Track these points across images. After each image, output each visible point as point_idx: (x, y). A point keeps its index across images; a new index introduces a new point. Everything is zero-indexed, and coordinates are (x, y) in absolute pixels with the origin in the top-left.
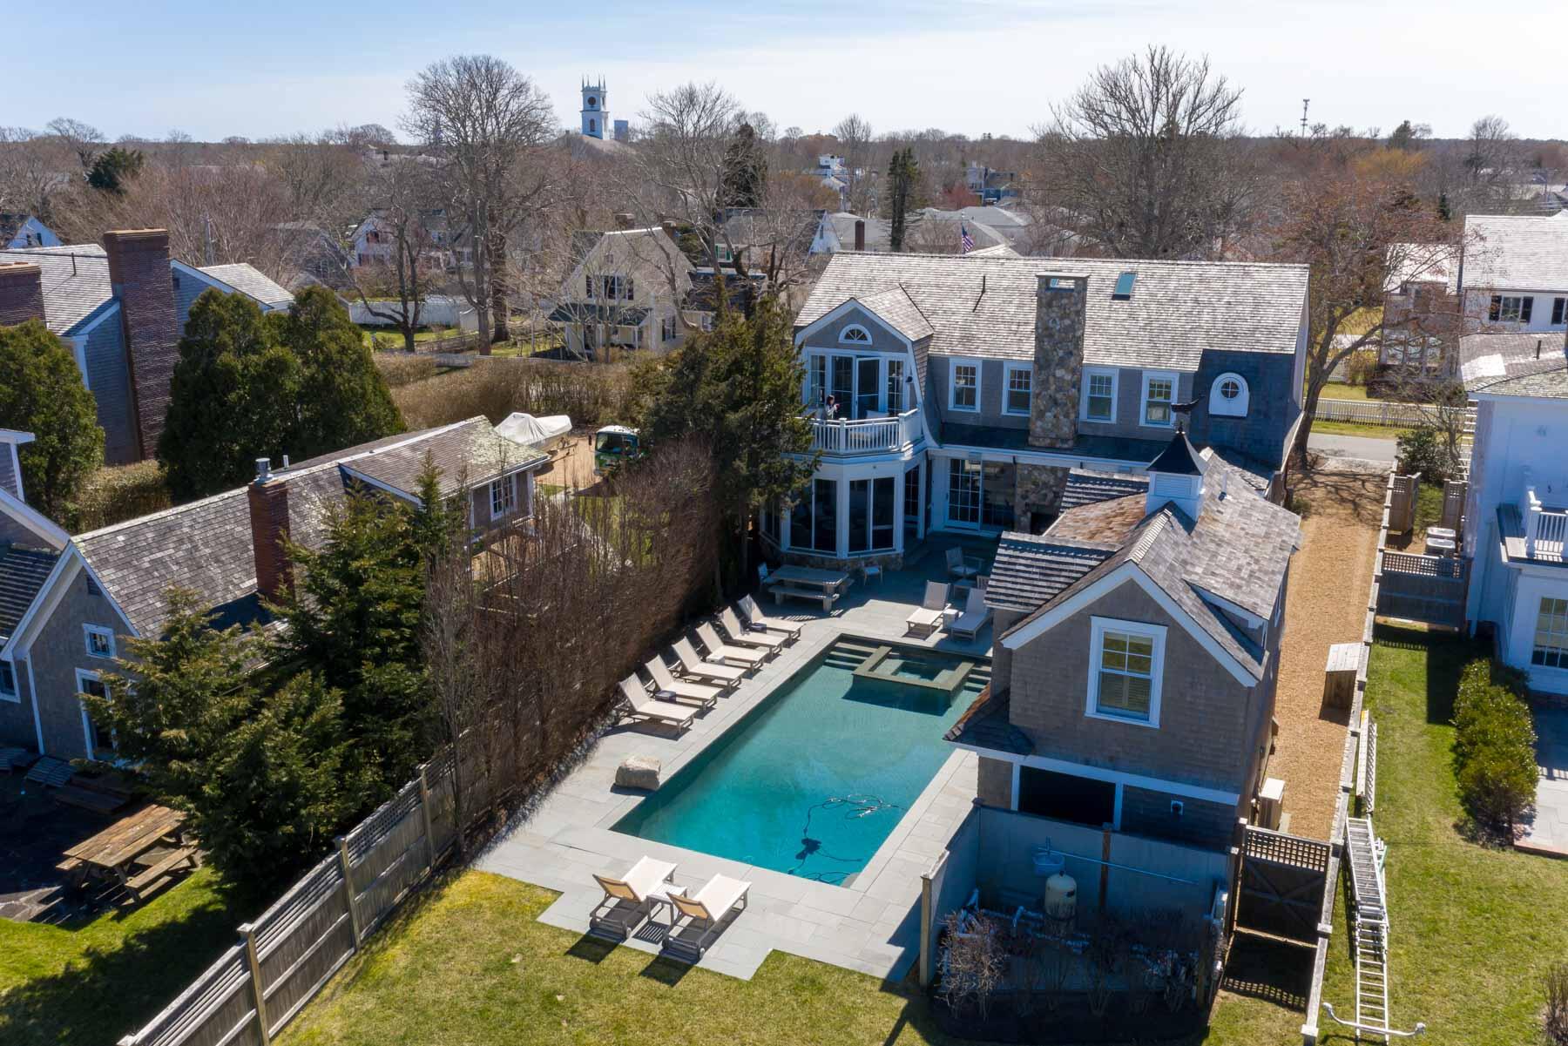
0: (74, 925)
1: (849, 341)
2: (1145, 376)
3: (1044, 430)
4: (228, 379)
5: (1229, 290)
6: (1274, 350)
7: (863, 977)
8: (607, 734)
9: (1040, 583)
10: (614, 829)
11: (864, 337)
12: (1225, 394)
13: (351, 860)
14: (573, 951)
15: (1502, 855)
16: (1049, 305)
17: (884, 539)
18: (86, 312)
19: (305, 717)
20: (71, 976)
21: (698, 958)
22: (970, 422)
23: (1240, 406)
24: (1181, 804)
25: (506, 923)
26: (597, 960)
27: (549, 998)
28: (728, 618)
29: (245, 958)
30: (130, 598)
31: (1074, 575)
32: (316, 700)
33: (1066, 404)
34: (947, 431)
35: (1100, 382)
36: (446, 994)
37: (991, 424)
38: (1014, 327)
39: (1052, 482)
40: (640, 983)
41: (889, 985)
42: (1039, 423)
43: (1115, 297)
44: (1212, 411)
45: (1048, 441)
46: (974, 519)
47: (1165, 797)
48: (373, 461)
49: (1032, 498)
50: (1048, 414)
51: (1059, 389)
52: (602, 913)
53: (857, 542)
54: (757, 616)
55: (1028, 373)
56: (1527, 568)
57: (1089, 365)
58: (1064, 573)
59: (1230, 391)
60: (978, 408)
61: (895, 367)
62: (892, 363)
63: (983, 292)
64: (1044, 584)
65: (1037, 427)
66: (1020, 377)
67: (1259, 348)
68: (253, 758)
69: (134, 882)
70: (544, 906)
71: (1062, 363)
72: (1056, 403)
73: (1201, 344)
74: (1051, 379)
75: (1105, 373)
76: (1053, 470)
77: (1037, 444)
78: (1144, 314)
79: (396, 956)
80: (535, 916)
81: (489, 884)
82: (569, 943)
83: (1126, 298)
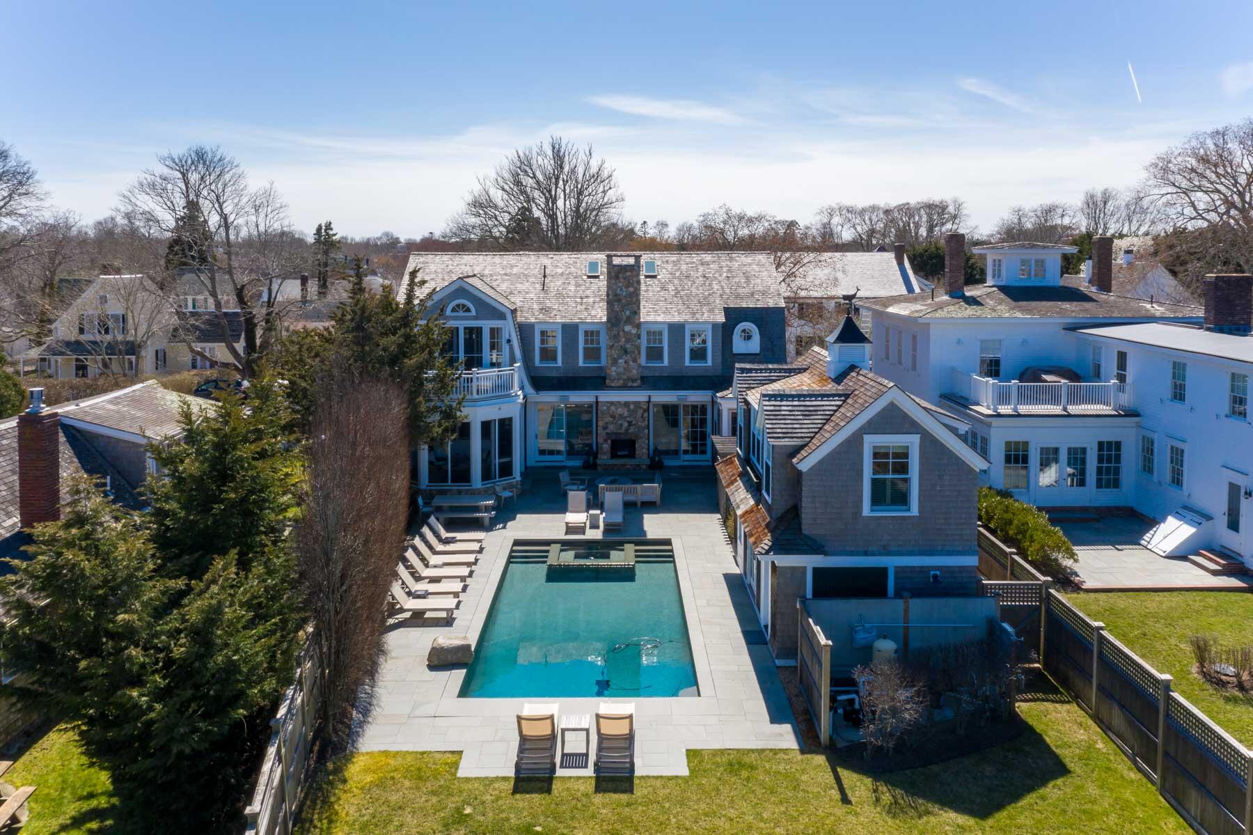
1: (455, 314)
2: (687, 327)
3: (618, 373)
5: (725, 269)
6: (771, 305)
7: (776, 751)
9: (805, 422)
10: (461, 696)
11: (468, 310)
12: (743, 337)
14: (516, 791)
15: (1079, 596)
16: (617, 277)
17: (506, 470)
21: (632, 770)
22: (554, 374)
23: (754, 346)
24: (938, 573)
25: (431, 786)
26: (545, 792)
28: (430, 535)
31: (828, 413)
33: (634, 352)
34: (539, 382)
35: (655, 335)
37: (571, 375)
38: (579, 300)
39: (626, 414)
40: (602, 799)
42: (614, 369)
43: (648, 276)
44: (735, 351)
45: (621, 382)
47: (923, 570)
49: (612, 428)
50: (620, 361)
51: (628, 341)
53: (487, 475)
54: (445, 532)
55: (598, 333)
56: (995, 422)
57: (647, 323)
58: (819, 413)
59: (746, 335)
60: (560, 362)
61: (495, 332)
62: (492, 330)
63: (545, 277)
64: (808, 422)
65: (613, 371)
66: (591, 335)
67: (759, 305)
70: (456, 765)
71: (629, 320)
72: (626, 352)
73: (721, 304)
74: (621, 333)
75: (657, 328)
76: (627, 404)
77: (613, 385)
78: (672, 287)
80: (454, 775)
82: (506, 786)
83: (655, 277)
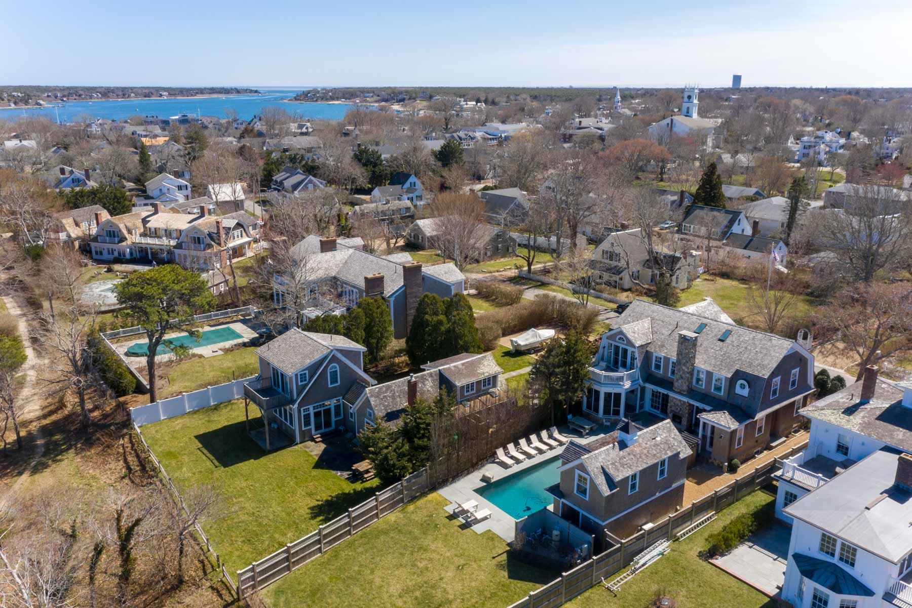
0: (353, 482)
1: (619, 340)
2: (714, 375)
3: (678, 386)
4: (427, 324)
5: (760, 346)
6: (760, 375)
7: (504, 541)
8: (490, 463)
10: (474, 491)
11: (623, 341)
12: (741, 387)
13: (405, 484)
14: (447, 517)
15: (702, 562)
16: (682, 344)
17: (617, 413)
18: (396, 289)
19: (399, 449)
20: (349, 494)
21: (471, 526)
23: (745, 392)
25: (436, 507)
26: (450, 520)
27: (436, 526)
28: (544, 434)
29: (376, 500)
30: (376, 406)
32: (403, 445)
33: (685, 379)
34: (647, 378)
35: (700, 373)
36: (417, 518)
37: (664, 380)
39: (679, 405)
40: (456, 528)
41: (509, 545)
42: (677, 383)
43: (720, 340)
45: (679, 390)
46: (658, 410)
48: (449, 369)
49: (673, 408)
50: (680, 380)
51: (683, 373)
52: (456, 511)
53: (606, 412)
54: (556, 434)
57: (697, 367)
59: (742, 386)
60: (661, 372)
61: (633, 354)
62: (631, 351)
63: (676, 327)
66: (673, 365)
67: (756, 373)
68: (386, 458)
69: (366, 476)
70: (446, 505)
72: (682, 378)
73: (737, 367)
74: (681, 369)
75: (702, 371)
76: (680, 401)
77: (675, 390)
78: (725, 349)
79: (411, 507)
80: (443, 507)
81: (438, 497)
82: (447, 515)
83: (723, 341)
